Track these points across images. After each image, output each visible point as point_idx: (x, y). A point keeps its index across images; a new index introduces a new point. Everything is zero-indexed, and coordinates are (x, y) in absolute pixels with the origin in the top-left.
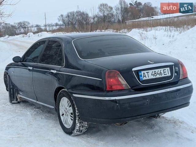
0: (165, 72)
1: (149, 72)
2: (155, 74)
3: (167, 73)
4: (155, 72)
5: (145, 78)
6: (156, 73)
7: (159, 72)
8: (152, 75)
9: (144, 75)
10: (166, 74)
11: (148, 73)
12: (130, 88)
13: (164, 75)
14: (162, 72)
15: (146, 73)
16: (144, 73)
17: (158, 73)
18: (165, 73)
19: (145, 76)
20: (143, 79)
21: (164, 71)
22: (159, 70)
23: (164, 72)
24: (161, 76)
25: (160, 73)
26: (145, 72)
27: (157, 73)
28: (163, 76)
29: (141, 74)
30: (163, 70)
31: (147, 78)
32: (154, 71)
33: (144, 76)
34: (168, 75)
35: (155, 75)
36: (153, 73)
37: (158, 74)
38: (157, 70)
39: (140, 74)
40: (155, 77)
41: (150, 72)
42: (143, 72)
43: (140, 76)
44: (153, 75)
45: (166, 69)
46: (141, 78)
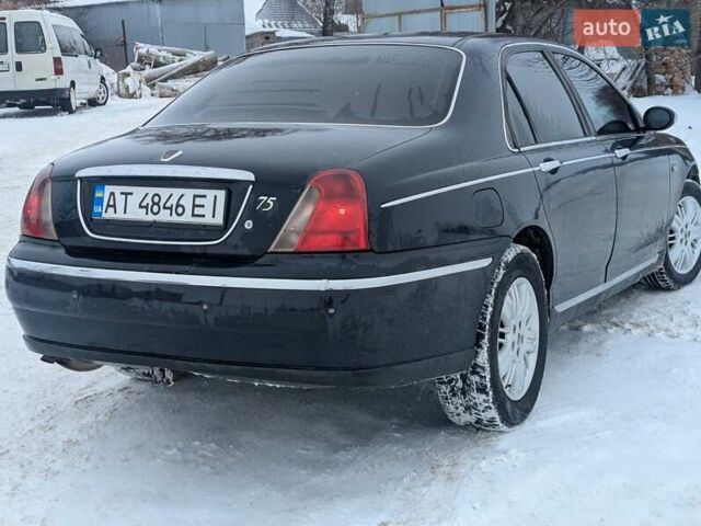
0: (203, 206)
1: (131, 194)
2: (154, 204)
3: (207, 211)
4: (156, 199)
5: (110, 215)
6: (158, 204)
7: (173, 201)
8: (141, 207)
9: (111, 203)
10: (204, 216)
11: (126, 194)
12: (56, 237)
13: (193, 215)
14: (187, 202)
15: (122, 193)
16: (112, 194)
17: (168, 205)
18: (198, 211)
19: (114, 206)
20: (104, 215)
21: (198, 201)
22: (177, 192)
23: (194, 206)
24: (175, 219)
25: (178, 205)
26: (117, 190)
27: (161, 205)
28: (187, 218)
29: (101, 195)
30: (195, 196)
31: (120, 215)
32: (152, 191)
33: (108, 206)
34: (208, 220)
35: (156, 209)
36: (148, 200)
37: (165, 208)
38: (164, 192)
39: (98, 194)
40: (150, 218)
41: (139, 192)
42: (109, 189)
43: (96, 201)
44: (146, 207)
45: (210, 194)
46: (97, 209)
